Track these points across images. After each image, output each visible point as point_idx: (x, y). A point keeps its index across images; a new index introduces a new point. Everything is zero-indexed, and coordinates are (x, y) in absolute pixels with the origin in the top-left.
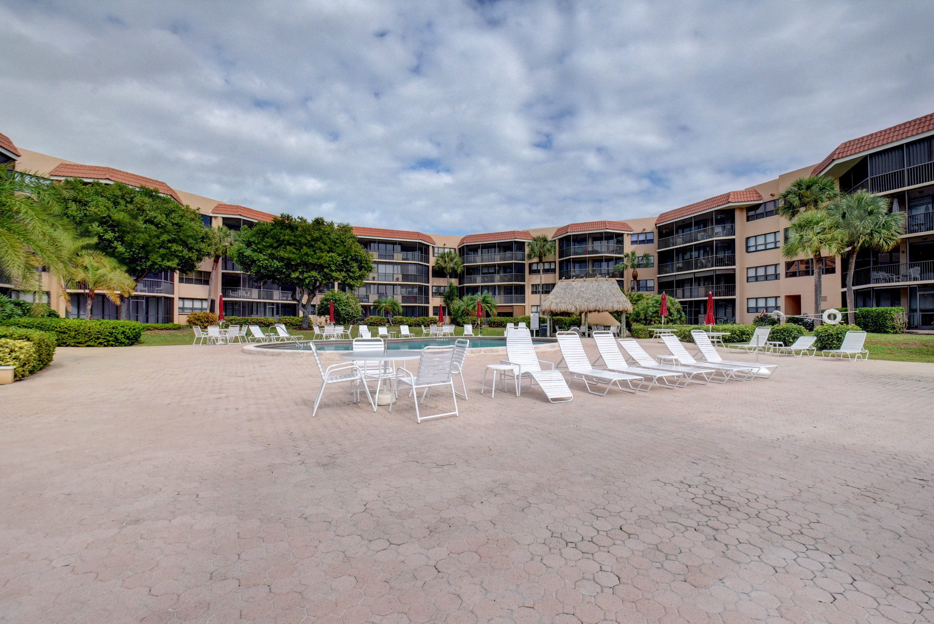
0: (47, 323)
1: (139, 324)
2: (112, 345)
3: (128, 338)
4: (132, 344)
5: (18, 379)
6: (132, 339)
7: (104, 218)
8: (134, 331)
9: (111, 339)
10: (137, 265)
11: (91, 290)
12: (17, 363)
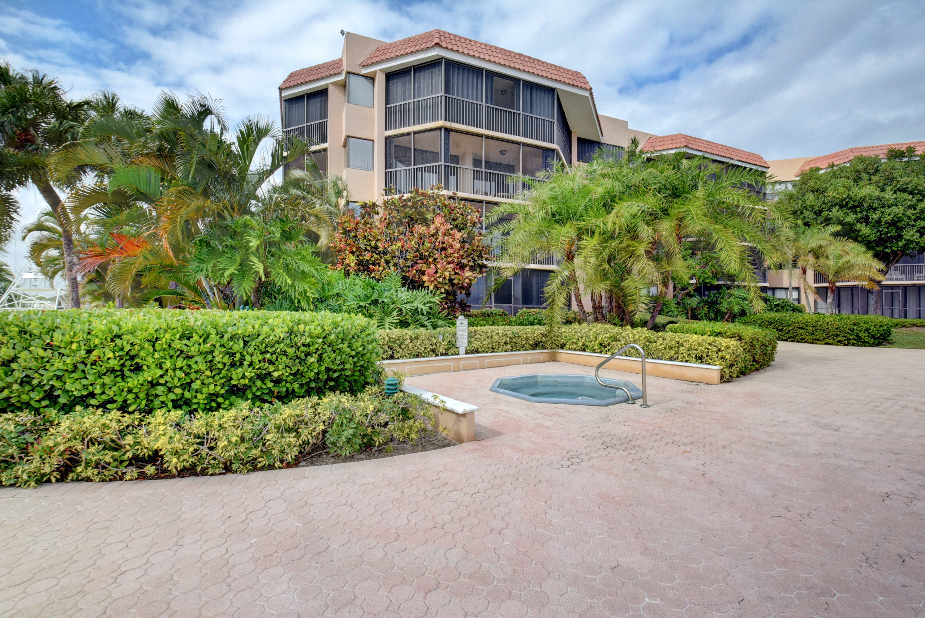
0: (786, 318)
1: (886, 320)
2: (853, 345)
3: (873, 337)
4: (879, 345)
5: (725, 379)
6: (878, 338)
7: (844, 200)
8: (881, 329)
9: (852, 337)
10: (886, 247)
11: (832, 283)
12: (723, 363)
